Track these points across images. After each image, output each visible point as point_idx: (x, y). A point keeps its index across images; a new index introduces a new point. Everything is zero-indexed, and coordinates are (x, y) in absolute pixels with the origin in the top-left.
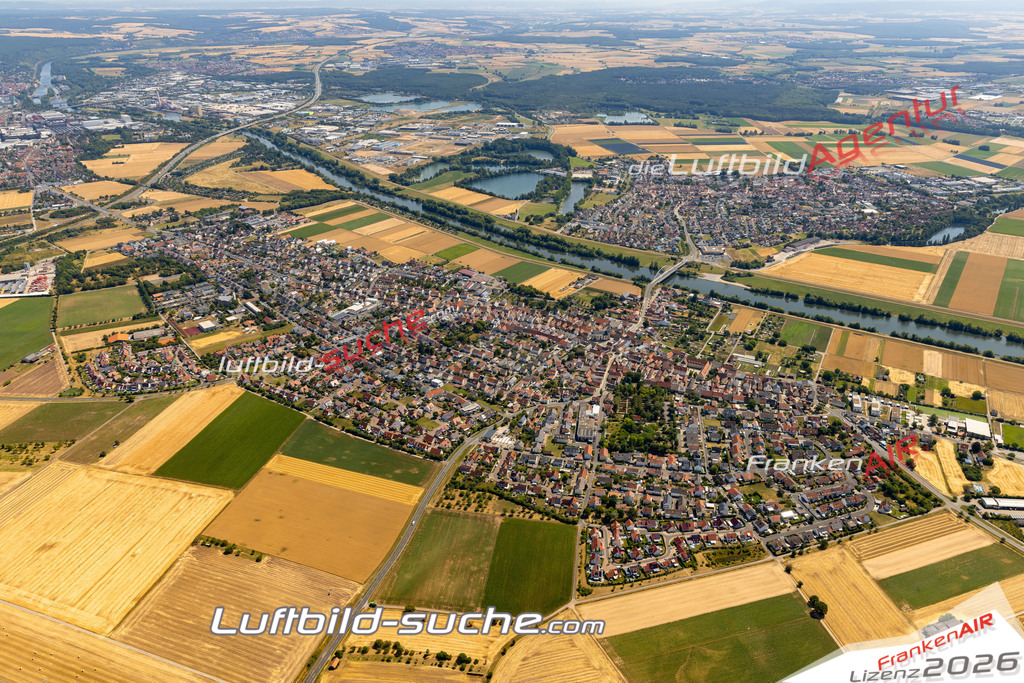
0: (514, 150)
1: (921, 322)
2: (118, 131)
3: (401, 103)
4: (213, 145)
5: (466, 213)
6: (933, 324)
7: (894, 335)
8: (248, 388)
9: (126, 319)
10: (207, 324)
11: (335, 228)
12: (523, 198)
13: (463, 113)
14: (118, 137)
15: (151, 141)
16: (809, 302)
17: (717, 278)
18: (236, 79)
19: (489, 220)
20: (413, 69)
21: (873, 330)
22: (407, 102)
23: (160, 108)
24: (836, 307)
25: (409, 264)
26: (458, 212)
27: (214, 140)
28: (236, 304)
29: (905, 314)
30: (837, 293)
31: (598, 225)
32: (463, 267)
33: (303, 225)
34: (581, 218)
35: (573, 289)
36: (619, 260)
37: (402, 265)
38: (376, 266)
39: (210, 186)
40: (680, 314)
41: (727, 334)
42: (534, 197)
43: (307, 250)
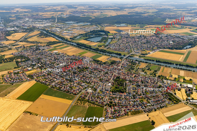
0: (96, 32)
1: (180, 65)
2: (14, 30)
3: (73, 23)
4: (33, 33)
5: (86, 45)
6: (183, 65)
7: (174, 68)
8: (37, 81)
9: (13, 68)
10: (29, 69)
11: (58, 49)
12: (98, 42)
13: (86, 25)
14: (14, 32)
15: (21, 32)
16: (157, 61)
17: (138, 57)
18: (39, 19)
19: (90, 46)
20: (77, 16)
21: (170, 67)
22: (75, 23)
23: (23, 26)
24: (162, 62)
25: (73, 56)
26: (84, 45)
27: (34, 32)
28: (36, 65)
29: (177, 63)
30: (163, 60)
31: (113, 47)
32: (84, 56)
33: (51, 48)
34: (110, 46)
35: (107, 60)
36: (117, 54)
37: (71, 56)
38: (66, 56)
39: (32, 41)
40: (129, 65)
41: (139, 68)
42: (100, 42)
43: (52, 53)
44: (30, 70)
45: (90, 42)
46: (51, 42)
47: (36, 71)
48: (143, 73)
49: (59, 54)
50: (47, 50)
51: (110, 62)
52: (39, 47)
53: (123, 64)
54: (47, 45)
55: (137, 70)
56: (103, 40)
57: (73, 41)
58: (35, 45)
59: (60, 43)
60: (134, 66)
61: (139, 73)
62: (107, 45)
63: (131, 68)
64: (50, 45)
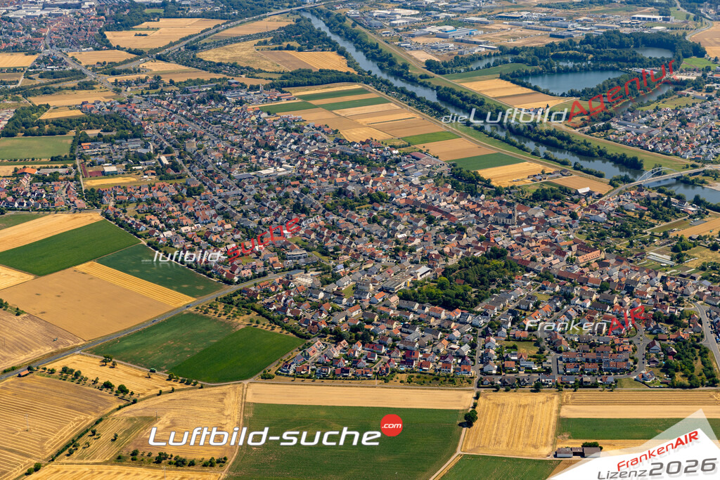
4: (256, 23)
8: (108, 217)
9: (46, 160)
10: (111, 170)
11: (316, 107)
13: (601, 3)
27: (261, 18)
28: (149, 157)
31: (638, 128)
32: (420, 151)
33: (284, 102)
34: (625, 119)
35: (529, 181)
36: (620, 161)
37: (354, 143)
38: (324, 141)
39: (217, 61)
40: (632, 214)
41: (666, 235)
42: (586, 94)
43: (265, 122)
44: (113, 174)
45: (530, 91)
46: (310, 71)
47: (134, 179)
48: (666, 259)
49: (296, 131)
50: (257, 107)
51: (533, 189)
52: (226, 89)
53: (595, 207)
54: (272, 86)
55: (644, 242)
56: (611, 86)
57: (427, 81)
58: (212, 81)
59: (349, 79)
60: (652, 221)
61: (642, 254)
62: (608, 117)
63: (621, 229)
64: (289, 86)
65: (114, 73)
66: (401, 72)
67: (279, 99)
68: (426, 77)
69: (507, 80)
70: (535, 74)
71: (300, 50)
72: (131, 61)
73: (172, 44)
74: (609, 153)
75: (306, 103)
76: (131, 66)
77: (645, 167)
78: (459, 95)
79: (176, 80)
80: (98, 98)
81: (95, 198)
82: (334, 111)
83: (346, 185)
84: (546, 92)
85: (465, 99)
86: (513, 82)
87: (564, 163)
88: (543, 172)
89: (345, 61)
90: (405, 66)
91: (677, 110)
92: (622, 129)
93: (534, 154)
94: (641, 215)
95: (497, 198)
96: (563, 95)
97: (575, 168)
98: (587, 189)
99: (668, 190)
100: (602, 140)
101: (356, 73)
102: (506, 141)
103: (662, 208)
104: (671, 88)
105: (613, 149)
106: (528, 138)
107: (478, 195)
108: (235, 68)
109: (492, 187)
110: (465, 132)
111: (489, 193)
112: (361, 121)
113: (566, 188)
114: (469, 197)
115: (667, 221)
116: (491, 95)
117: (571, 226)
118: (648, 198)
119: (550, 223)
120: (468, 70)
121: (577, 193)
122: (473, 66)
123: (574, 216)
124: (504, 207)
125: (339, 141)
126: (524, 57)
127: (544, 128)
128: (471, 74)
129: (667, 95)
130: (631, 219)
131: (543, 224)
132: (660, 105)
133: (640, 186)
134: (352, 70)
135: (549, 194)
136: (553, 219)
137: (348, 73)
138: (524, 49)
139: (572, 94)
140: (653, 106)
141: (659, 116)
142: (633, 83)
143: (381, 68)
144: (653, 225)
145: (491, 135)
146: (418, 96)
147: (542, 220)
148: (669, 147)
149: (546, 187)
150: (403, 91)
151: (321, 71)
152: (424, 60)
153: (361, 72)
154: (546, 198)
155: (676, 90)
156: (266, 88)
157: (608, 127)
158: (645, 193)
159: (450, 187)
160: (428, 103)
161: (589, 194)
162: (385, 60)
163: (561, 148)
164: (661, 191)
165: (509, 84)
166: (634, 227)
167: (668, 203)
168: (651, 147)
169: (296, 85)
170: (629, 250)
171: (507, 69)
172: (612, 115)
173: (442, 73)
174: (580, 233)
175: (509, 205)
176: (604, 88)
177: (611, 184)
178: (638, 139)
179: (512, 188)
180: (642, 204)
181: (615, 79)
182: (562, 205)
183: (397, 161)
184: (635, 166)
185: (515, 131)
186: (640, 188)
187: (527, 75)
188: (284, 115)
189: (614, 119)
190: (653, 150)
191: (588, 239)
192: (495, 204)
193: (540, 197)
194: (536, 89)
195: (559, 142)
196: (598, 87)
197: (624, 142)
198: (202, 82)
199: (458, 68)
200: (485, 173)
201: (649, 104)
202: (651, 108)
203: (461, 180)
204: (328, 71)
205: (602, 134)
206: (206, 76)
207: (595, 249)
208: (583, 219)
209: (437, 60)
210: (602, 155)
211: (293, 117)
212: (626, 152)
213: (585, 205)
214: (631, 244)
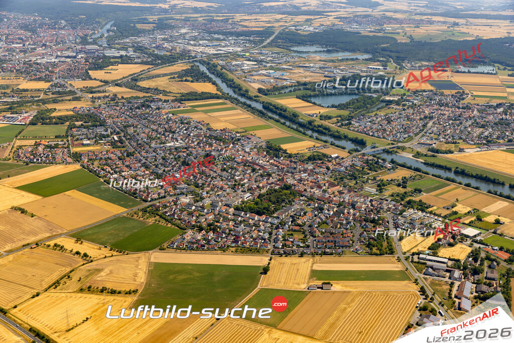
4: (170, 67)
7: (489, 192)
8: (83, 167)
9: (52, 137)
11: (198, 111)
14: (119, 60)
15: (136, 63)
17: (410, 156)
21: (477, 188)
25: (221, 130)
26: (281, 110)
28: (108, 136)
31: (365, 124)
32: (251, 135)
33: (182, 108)
34: (359, 120)
35: (307, 151)
36: (355, 141)
37: (217, 130)
38: (201, 129)
39: (147, 87)
40: (358, 168)
41: (375, 179)
42: (340, 107)
43: (171, 119)
44: (88, 145)
45: (311, 104)
46: (196, 93)
48: (374, 191)
49: (187, 124)
50: (167, 111)
51: (308, 155)
52: (151, 102)
53: (339, 164)
54: (176, 100)
55: (364, 182)
56: (353, 103)
57: (258, 98)
58: (144, 97)
59: (218, 97)
60: (368, 171)
61: (362, 188)
62: (350, 118)
63: (352, 176)
64: (185, 100)
65: (92, 93)
66: (245, 94)
67: (179, 107)
68: (258, 97)
69: (300, 99)
70: (315, 96)
71: (192, 82)
72: (102, 86)
73: (124, 78)
74: (349, 137)
75: (193, 110)
76: (101, 89)
77: (367, 144)
78: (274, 106)
79: (125, 97)
80: (83, 105)
81: (77, 157)
82: (208, 114)
83: (211, 152)
84: (320, 105)
85: (277, 108)
86: (303, 100)
87: (326, 142)
88: (314, 146)
89: (216, 88)
90: (247, 91)
91: (386, 115)
92: (357, 124)
93: (310, 137)
94: (363, 168)
95: (289, 159)
96: (328, 107)
97: (331, 144)
98: (336, 155)
99: (378, 156)
100: (347, 130)
101: (221, 94)
102: (297, 130)
103: (374, 165)
104: (384, 104)
105: (352, 135)
106: (309, 129)
107: (279, 158)
108: (157, 91)
109: (287, 153)
110: (276, 125)
111: (285, 157)
112: (222, 119)
113: (325, 154)
114: (275, 158)
115: (376, 171)
116: (290, 106)
117: (326, 174)
118: (367, 160)
119: (315, 172)
120: (280, 93)
121: (331, 157)
122: (283, 92)
123: (328, 168)
124: (293, 164)
125: (209, 129)
126: (310, 87)
127: (316, 123)
128: (281, 95)
129: (382, 108)
130: (358, 170)
131: (312, 173)
132: (378, 112)
133: (364, 153)
134: (218, 93)
135: (316, 157)
136: (317, 170)
137: (216, 94)
138: (310, 83)
139: (333, 106)
140: (374, 113)
141: (377, 118)
142: (365, 101)
143: (234, 92)
144: (369, 174)
145: (289, 127)
146: (252, 106)
147: (311, 170)
148: (380, 134)
149: (315, 154)
150: (245, 104)
151: (202, 93)
152: (257, 88)
153: (223, 93)
154: (314, 159)
155: (387, 105)
156: (173, 101)
157: (350, 124)
158: (366, 157)
159: (265, 153)
160: (257, 110)
161: (337, 157)
162: (236, 88)
163: (325, 134)
164: (374, 156)
165: (301, 101)
166: (359, 174)
167: (377, 163)
168: (371, 134)
169: (189, 100)
170: (355, 186)
171: (300, 93)
172: (352, 117)
173: (266, 95)
174: (331, 177)
175: (295, 163)
176: (350, 104)
177: (349, 152)
178: (365, 130)
179: (298, 154)
180: (364, 163)
181: (355, 99)
182: (322, 163)
183: (239, 140)
184: (362, 143)
185: (301, 125)
186: (364, 155)
187: (310, 96)
188: (181, 115)
189: (353, 119)
190: (372, 136)
191: (335, 180)
192: (288, 162)
193: (311, 159)
194: (314, 103)
195: (324, 131)
196: (346, 103)
197: (357, 131)
198: (139, 98)
199: (275, 92)
200: (284, 147)
201: (372, 112)
202: (373, 114)
203: (271, 150)
204: (206, 93)
205: (346, 127)
206: (141, 94)
207: (338, 185)
208: (333, 170)
209: (264, 88)
210: (346, 138)
211: (186, 116)
212: (358, 136)
213: (334, 163)
214: (357, 183)
